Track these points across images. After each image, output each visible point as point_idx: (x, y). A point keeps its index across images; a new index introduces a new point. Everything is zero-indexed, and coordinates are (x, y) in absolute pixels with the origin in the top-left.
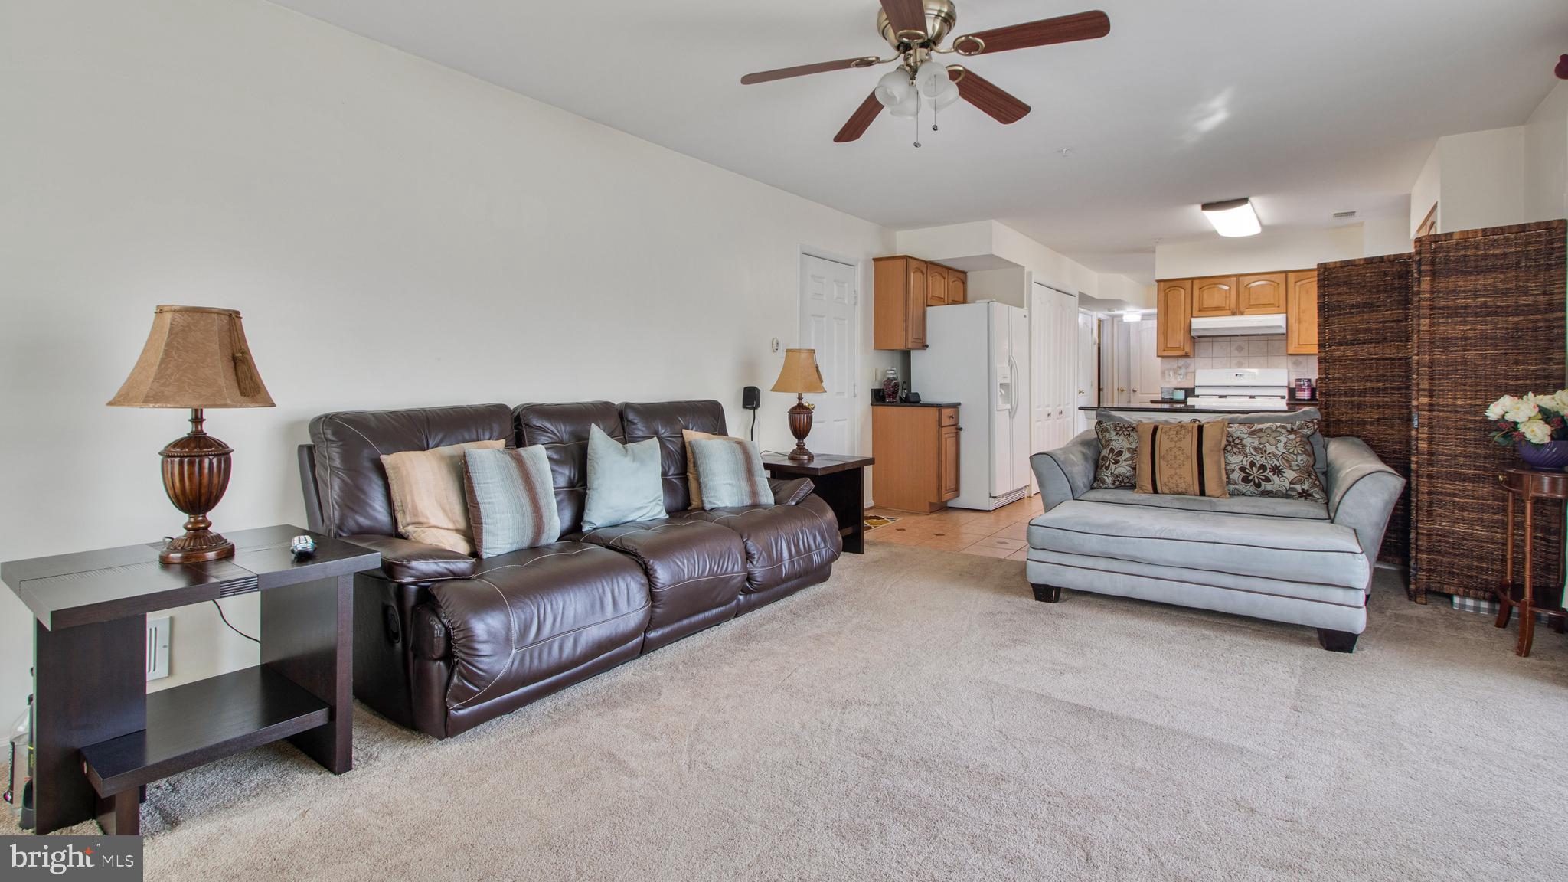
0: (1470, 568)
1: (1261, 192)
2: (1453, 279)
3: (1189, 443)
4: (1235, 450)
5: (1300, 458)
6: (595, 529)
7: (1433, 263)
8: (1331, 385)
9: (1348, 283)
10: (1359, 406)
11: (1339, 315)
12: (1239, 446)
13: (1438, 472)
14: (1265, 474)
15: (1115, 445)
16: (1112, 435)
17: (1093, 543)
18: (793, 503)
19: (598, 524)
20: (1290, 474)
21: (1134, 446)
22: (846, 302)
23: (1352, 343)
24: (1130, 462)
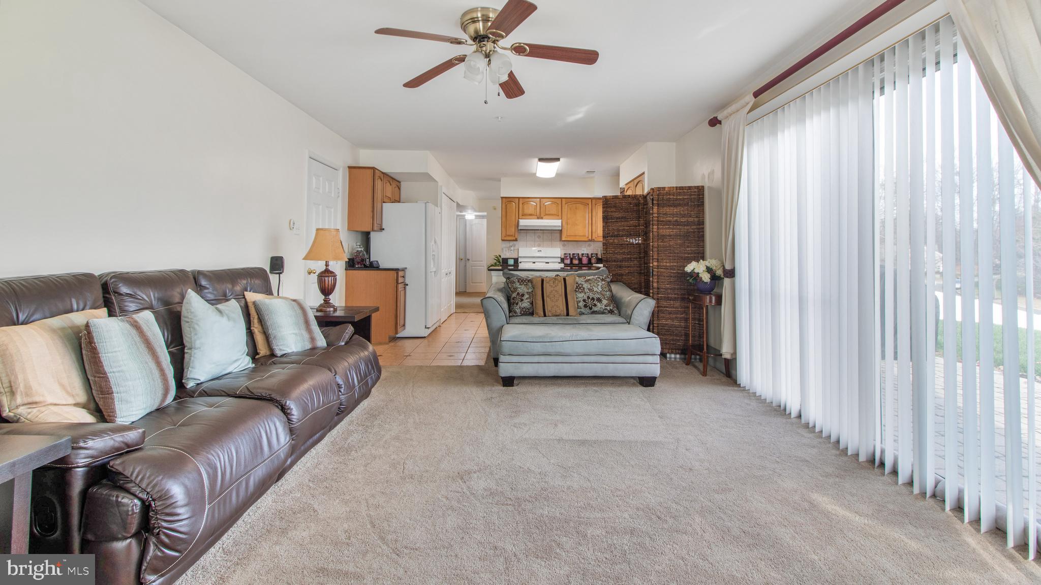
0: (673, 340)
1: (564, 156)
2: (665, 208)
3: (560, 288)
4: (580, 290)
5: (607, 293)
6: (198, 384)
7: (658, 200)
8: (608, 256)
9: (615, 207)
10: (620, 267)
11: (611, 222)
12: (582, 288)
13: (661, 297)
14: (594, 302)
15: (520, 291)
16: (518, 285)
17: (538, 348)
18: (343, 344)
19: (202, 379)
20: (605, 302)
21: (530, 291)
22: (333, 195)
23: (617, 236)
24: (529, 300)
